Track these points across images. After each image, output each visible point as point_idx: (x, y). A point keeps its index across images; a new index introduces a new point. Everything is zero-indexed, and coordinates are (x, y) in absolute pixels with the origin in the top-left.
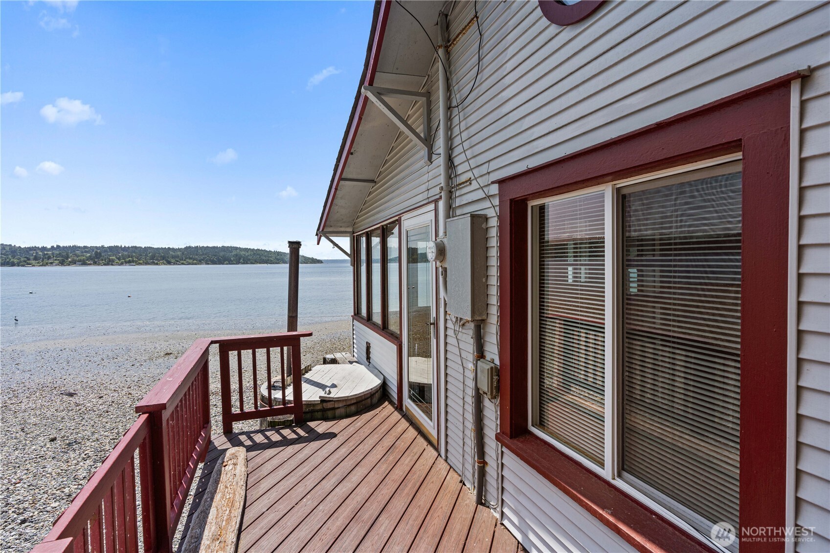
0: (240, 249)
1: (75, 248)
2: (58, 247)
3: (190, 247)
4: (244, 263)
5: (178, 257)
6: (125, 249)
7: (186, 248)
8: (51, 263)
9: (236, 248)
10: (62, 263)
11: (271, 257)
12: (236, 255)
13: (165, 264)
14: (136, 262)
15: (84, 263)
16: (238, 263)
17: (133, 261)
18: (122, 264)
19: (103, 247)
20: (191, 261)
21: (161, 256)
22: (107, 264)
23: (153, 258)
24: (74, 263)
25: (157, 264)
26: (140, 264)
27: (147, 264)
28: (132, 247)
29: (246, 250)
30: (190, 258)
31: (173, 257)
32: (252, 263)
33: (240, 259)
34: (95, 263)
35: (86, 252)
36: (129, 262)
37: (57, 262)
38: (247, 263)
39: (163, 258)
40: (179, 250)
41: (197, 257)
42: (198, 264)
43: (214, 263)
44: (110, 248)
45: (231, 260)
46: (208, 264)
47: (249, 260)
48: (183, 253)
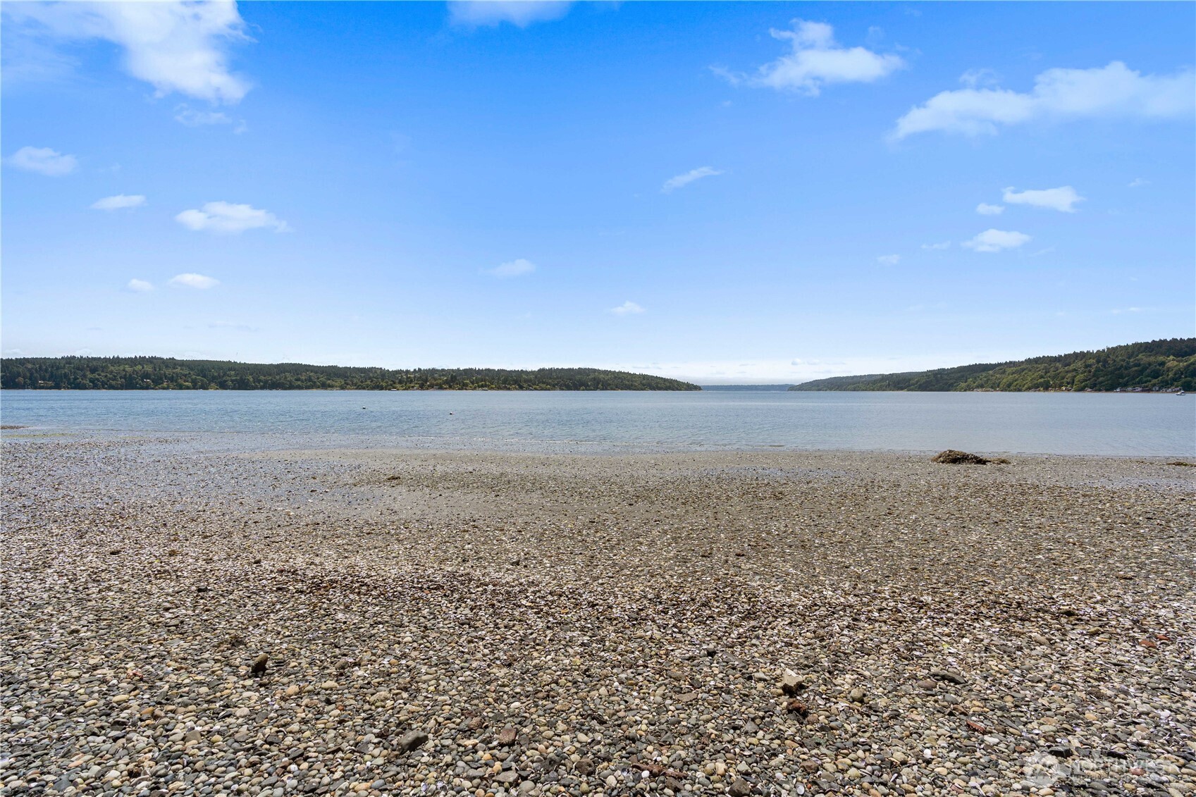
0: (599, 371)
1: (434, 371)
2: (420, 369)
3: (543, 370)
4: (603, 389)
5: (530, 380)
6: (479, 372)
7: (541, 370)
8: (413, 387)
9: (594, 371)
10: (422, 387)
11: (636, 381)
12: (594, 379)
13: (517, 389)
14: (489, 386)
15: (441, 388)
16: (596, 388)
17: (486, 386)
18: (475, 389)
19: (458, 370)
20: (544, 386)
21: (514, 380)
22: (461, 389)
23: (505, 382)
24: (431, 386)
25: (509, 389)
26: (492, 389)
27: (499, 388)
28: (486, 370)
29: (606, 372)
30: (544, 383)
31: (526, 381)
32: (612, 389)
33: (598, 383)
34: (451, 387)
35: (443, 375)
36: (482, 386)
37: (417, 385)
38: (606, 389)
39: (516, 382)
40: (532, 372)
41: (550, 381)
42: (552, 389)
43: (569, 388)
44: (465, 370)
45: (588, 385)
46: (563, 390)
47: (610, 385)
48: (536, 377)
